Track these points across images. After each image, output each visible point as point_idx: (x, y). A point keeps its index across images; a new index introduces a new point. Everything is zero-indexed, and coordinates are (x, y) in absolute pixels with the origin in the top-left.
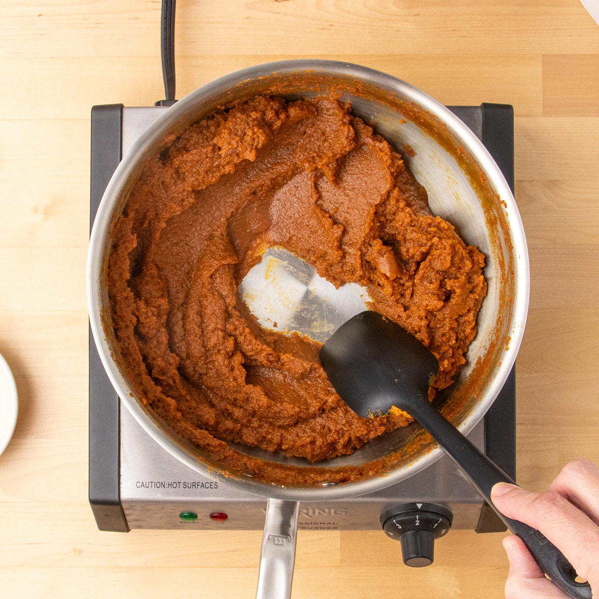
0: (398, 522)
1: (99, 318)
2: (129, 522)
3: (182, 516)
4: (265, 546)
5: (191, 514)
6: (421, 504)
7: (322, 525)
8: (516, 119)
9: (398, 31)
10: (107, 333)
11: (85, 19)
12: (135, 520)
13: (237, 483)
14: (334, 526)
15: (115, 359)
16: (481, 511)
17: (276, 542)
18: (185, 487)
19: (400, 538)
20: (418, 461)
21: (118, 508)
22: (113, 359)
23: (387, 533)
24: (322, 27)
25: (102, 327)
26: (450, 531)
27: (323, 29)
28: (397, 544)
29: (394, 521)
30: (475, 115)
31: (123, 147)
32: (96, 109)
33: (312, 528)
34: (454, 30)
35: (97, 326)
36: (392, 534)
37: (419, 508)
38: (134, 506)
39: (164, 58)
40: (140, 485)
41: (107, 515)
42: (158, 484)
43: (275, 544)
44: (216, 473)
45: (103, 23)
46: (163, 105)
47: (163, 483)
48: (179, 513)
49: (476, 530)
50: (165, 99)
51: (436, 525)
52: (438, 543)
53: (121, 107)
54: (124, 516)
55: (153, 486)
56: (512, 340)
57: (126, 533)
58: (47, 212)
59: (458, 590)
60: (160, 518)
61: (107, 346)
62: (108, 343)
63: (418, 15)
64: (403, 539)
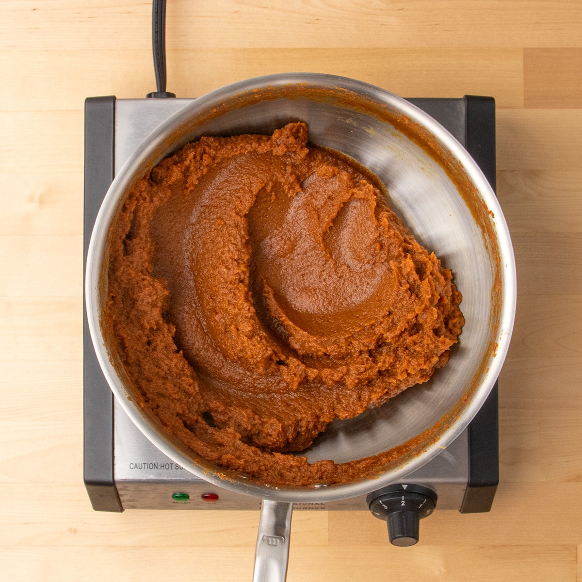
0: (384, 503)
1: (98, 324)
2: (123, 502)
3: (175, 496)
4: (260, 546)
5: (183, 495)
6: (407, 486)
7: (311, 506)
8: (497, 110)
9: (382, 25)
10: (106, 339)
11: (79, 13)
12: (129, 500)
13: (232, 484)
14: (322, 506)
15: (113, 364)
16: (464, 492)
17: (270, 543)
18: (177, 468)
19: (386, 518)
20: (407, 464)
21: (112, 488)
22: (111, 364)
23: (373, 514)
24: (308, 21)
25: (101, 333)
26: (435, 511)
27: (309, 23)
28: (383, 524)
29: (380, 501)
30: (458, 107)
31: (116, 137)
32: (89, 100)
33: (300, 508)
34: (437, 24)
35: (96, 331)
36: (378, 514)
37: (405, 489)
38: (127, 487)
39: (155, 51)
40: (134, 466)
41: (101, 496)
42: (151, 465)
43: (270, 545)
44: (212, 475)
45: (95, 17)
46: (154, 97)
47: (156, 465)
48: (172, 494)
49: (460, 511)
50: (156, 91)
51: (421, 505)
52: (423, 523)
53: (113, 99)
54: (118, 496)
55: (146, 468)
56: (499, 346)
57: (120, 513)
58: (42, 201)
59: (442, 569)
60: (153, 499)
61: (105, 351)
62: (107, 348)
63: (401, 9)
64: (390, 519)
